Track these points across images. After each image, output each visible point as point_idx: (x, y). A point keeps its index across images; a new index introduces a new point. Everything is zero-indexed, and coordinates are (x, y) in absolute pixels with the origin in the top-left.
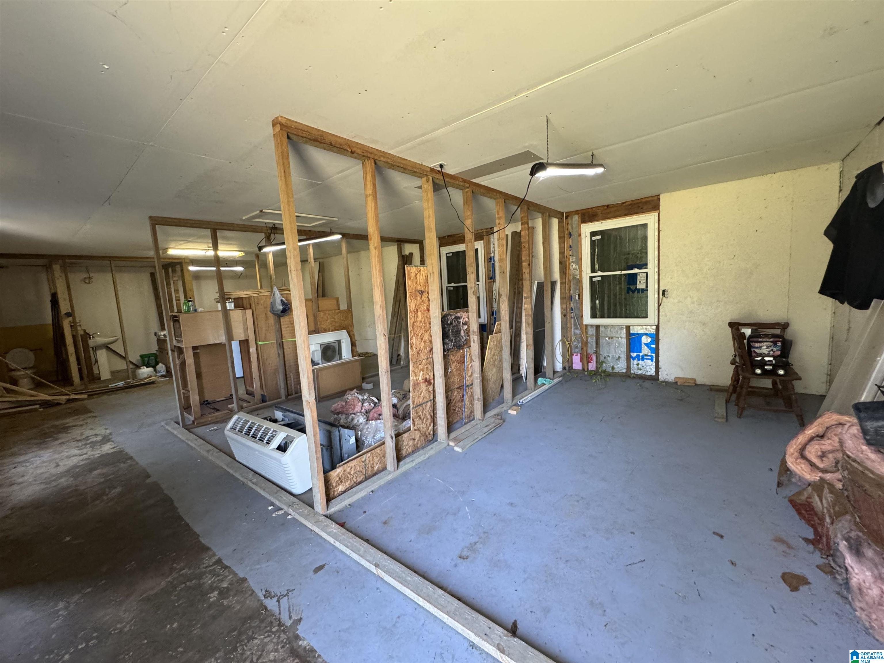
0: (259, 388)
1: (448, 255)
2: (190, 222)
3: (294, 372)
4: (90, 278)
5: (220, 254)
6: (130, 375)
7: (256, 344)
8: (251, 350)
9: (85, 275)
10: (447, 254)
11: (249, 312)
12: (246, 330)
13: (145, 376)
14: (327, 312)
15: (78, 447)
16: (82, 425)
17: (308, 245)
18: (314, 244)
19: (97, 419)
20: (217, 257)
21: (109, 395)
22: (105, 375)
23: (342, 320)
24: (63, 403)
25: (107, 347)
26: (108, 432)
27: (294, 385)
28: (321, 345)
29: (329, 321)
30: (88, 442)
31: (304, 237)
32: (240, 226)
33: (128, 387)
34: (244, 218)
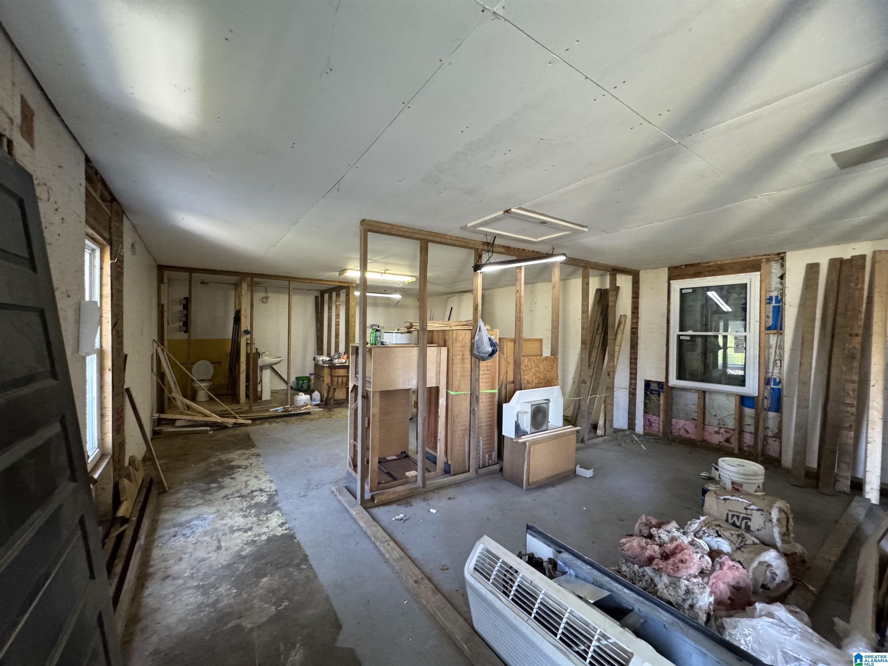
0: (443, 454)
1: (683, 291)
2: (402, 229)
3: (484, 435)
4: (267, 298)
6: (289, 400)
7: (447, 393)
8: (440, 401)
9: (263, 295)
10: (681, 290)
11: (444, 350)
12: (438, 373)
13: (302, 404)
14: (533, 358)
15: (241, 510)
16: (246, 467)
17: (520, 267)
18: (526, 267)
19: (261, 460)
21: (270, 423)
22: (266, 396)
23: (547, 371)
24: (230, 426)
25: (271, 367)
26: (274, 487)
27: (483, 453)
28: (532, 405)
29: (533, 370)
30: (253, 502)
31: (515, 258)
33: (287, 415)
34: (468, 225)
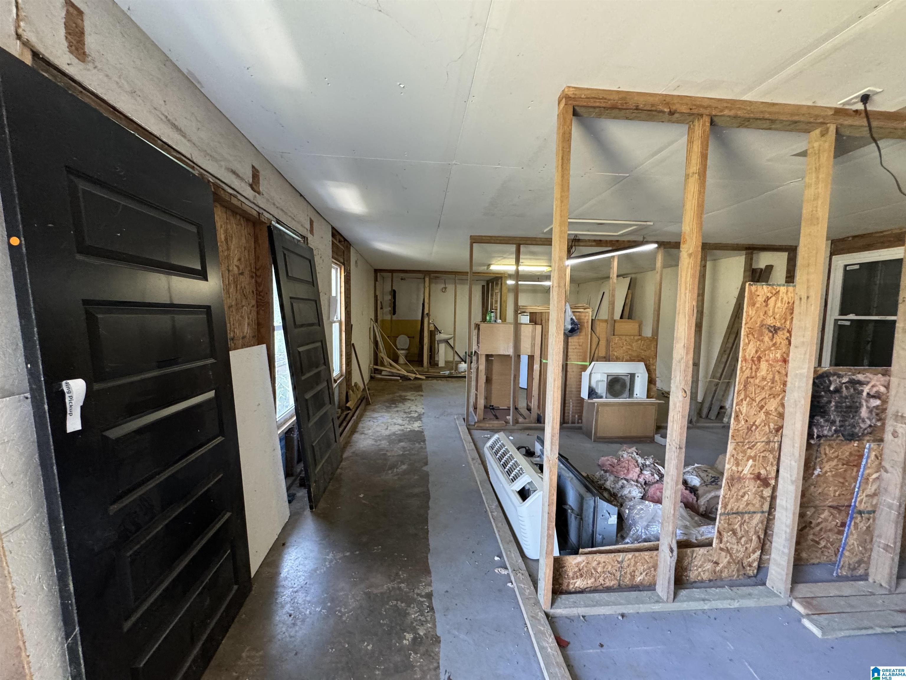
0: (536, 407)
1: (848, 268)
2: (499, 238)
3: (574, 399)
4: (445, 288)
5: (521, 268)
6: (454, 368)
7: (541, 361)
8: (535, 367)
9: (443, 286)
10: (846, 266)
11: (539, 327)
12: (533, 346)
13: (463, 370)
14: (624, 337)
15: (402, 417)
16: (413, 400)
17: (613, 257)
18: (619, 256)
19: (422, 398)
20: (517, 271)
21: (437, 380)
22: (441, 364)
23: (642, 350)
24: (412, 379)
25: (446, 341)
26: (423, 411)
27: (572, 413)
28: (608, 376)
29: (624, 348)
30: (409, 416)
31: (610, 248)
32: (543, 240)
33: (450, 377)
34: (545, 231)
